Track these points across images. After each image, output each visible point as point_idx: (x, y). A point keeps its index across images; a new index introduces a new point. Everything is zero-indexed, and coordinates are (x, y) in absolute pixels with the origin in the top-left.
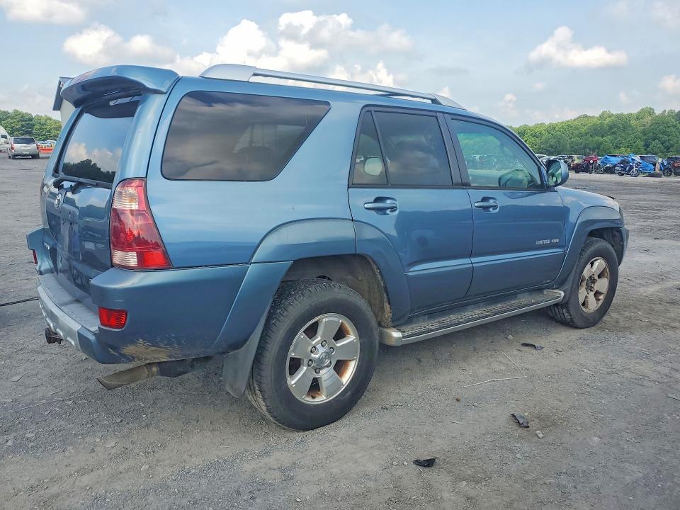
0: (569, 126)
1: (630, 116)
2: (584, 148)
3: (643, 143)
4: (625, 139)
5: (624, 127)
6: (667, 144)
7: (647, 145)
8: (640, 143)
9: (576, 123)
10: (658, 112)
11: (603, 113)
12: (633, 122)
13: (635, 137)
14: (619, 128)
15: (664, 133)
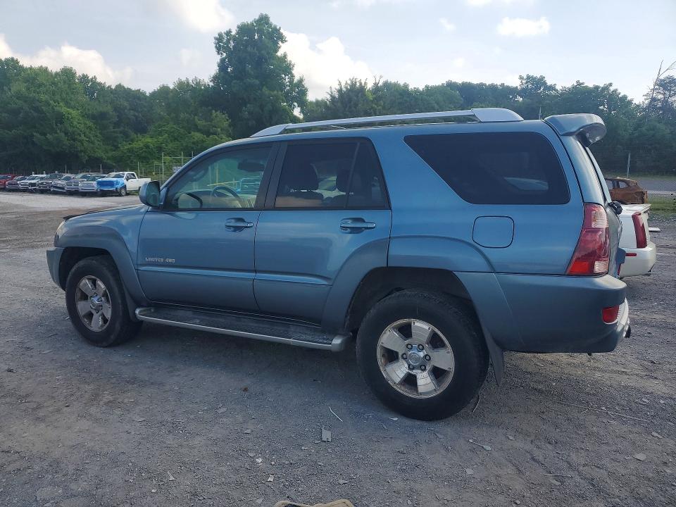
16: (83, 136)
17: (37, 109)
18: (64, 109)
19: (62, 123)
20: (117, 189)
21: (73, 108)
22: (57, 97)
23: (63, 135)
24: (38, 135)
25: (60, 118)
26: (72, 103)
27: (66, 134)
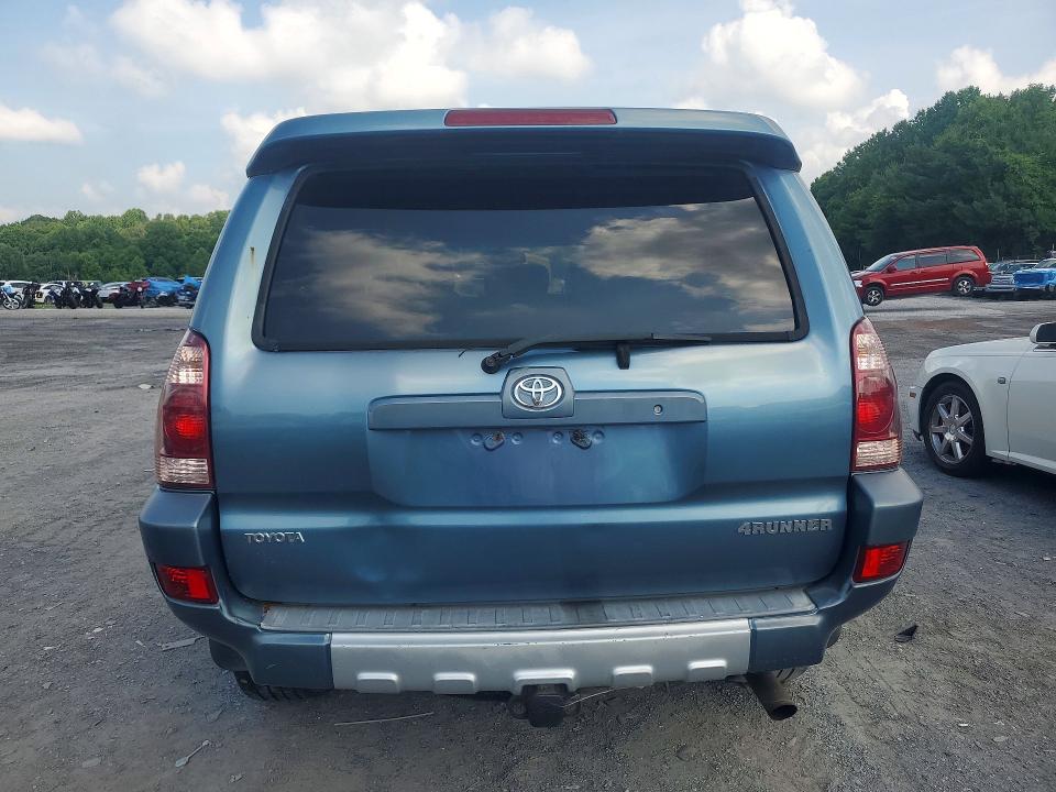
0: (17, 232)
1: (113, 219)
2: (54, 269)
3: (143, 261)
4: (116, 255)
5: (109, 236)
6: (174, 261)
7: (149, 264)
8: (139, 261)
9: (27, 227)
10: (151, 216)
11: (70, 214)
12: (121, 231)
13: (130, 252)
14: (102, 238)
15: (168, 246)
16: (1036, 197)
17: (966, 164)
18: (1010, 157)
19: (1001, 179)
20: (1048, 287)
21: (1028, 152)
22: (1005, 138)
23: (999, 199)
24: (960, 204)
25: (1000, 172)
26: (1029, 144)
27: (1006, 197)
